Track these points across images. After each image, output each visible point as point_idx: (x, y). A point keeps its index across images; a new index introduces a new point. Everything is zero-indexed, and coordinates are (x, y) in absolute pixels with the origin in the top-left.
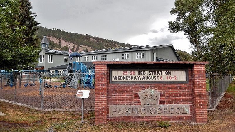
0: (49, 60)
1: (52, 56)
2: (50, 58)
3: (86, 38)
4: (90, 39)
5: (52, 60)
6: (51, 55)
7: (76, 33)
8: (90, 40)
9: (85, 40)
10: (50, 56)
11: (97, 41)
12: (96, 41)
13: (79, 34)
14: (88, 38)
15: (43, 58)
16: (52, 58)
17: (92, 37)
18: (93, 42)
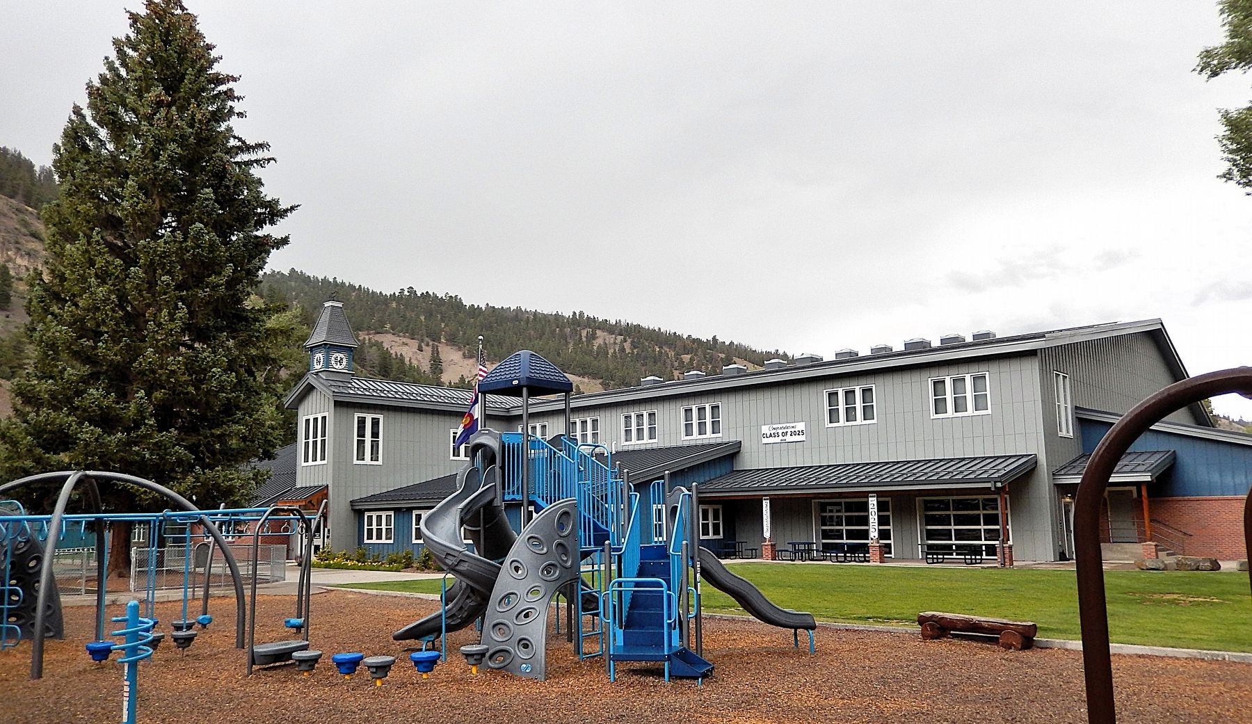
0: (361, 443)
1: (375, 423)
2: (361, 433)
3: (574, 332)
4: (593, 337)
5: (375, 446)
6: (369, 418)
7: (519, 310)
8: (597, 343)
9: (567, 343)
10: (362, 422)
11: (634, 346)
12: (627, 346)
13: (535, 313)
14: (584, 333)
15: (324, 435)
16: (375, 434)
17: (605, 326)
18: (611, 352)
